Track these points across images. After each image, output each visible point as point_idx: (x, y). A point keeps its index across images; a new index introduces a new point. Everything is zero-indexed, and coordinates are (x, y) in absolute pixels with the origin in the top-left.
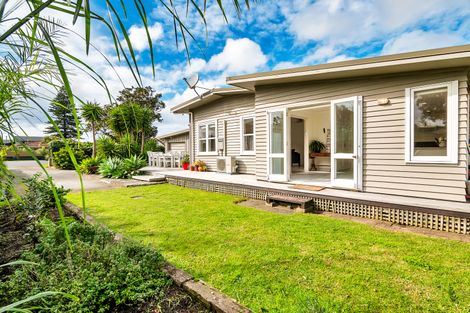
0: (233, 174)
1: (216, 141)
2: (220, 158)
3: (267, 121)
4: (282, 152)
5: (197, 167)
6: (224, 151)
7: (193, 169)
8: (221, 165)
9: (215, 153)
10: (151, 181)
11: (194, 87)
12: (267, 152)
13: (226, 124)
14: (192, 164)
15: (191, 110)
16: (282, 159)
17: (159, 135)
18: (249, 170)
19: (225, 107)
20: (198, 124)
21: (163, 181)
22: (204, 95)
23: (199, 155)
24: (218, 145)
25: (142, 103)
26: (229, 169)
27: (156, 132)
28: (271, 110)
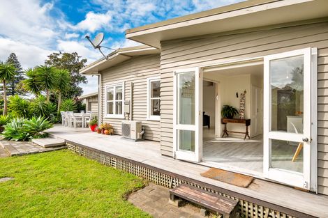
0: (137, 140)
1: (123, 104)
2: (126, 122)
3: (174, 84)
4: (193, 123)
5: (104, 129)
6: (131, 115)
7: (100, 132)
8: (126, 129)
9: (122, 116)
10: (47, 147)
11: (98, 47)
12: (174, 121)
13: (133, 87)
14: (100, 127)
15: (100, 72)
16: (193, 133)
17: (83, 95)
18: (155, 137)
19: (132, 68)
20: (106, 85)
21: (63, 146)
22: (111, 55)
23: (107, 118)
24: (125, 109)
25: (69, 67)
26: (133, 135)
27: (82, 92)
28: (179, 70)
